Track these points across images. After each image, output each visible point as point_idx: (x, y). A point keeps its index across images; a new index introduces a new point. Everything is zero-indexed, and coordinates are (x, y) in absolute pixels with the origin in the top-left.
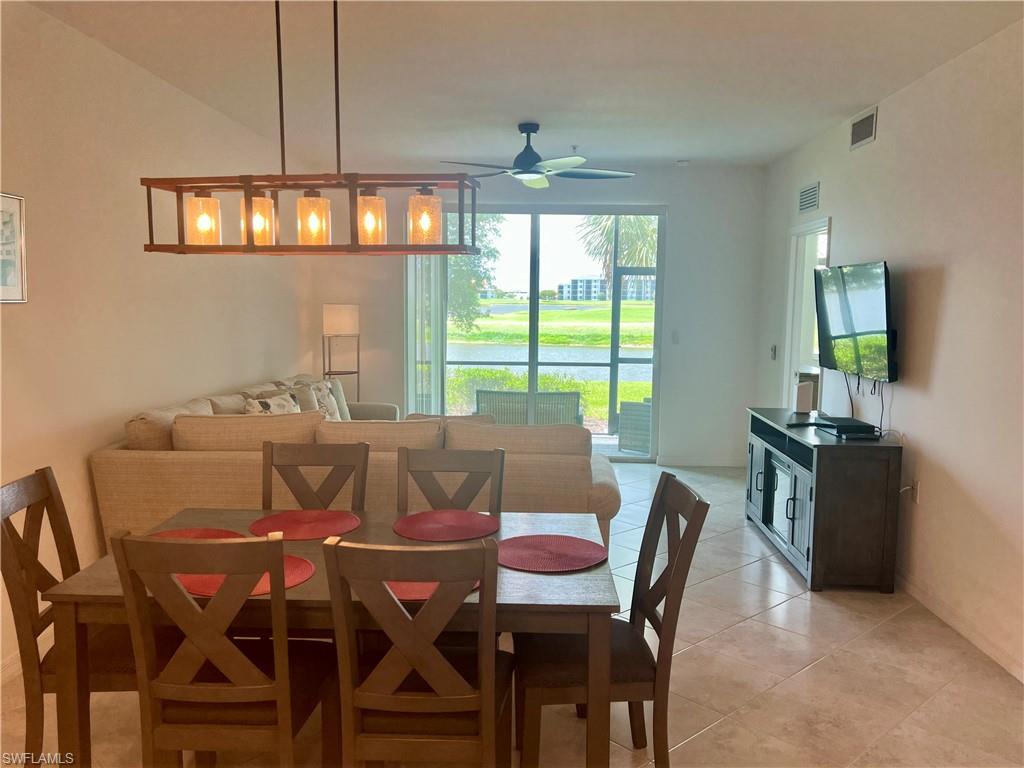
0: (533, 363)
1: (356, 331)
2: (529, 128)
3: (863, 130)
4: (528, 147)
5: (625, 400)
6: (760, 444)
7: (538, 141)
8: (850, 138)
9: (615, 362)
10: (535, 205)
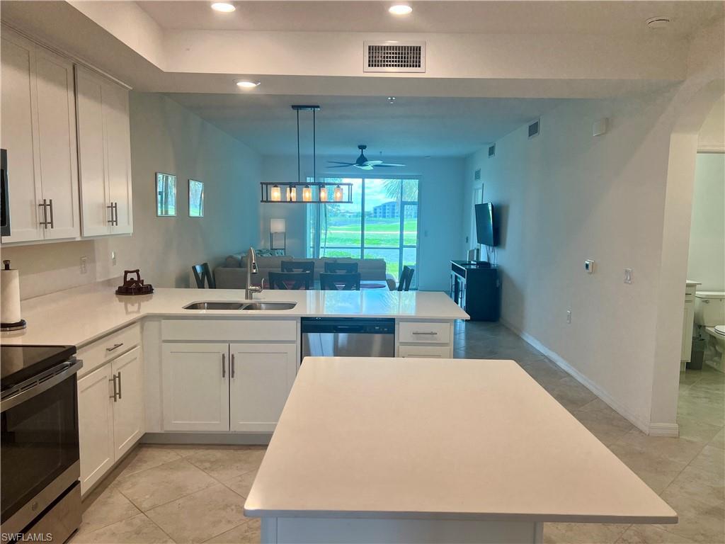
0: (362, 248)
1: (284, 231)
2: (362, 147)
3: (492, 151)
4: (362, 155)
5: (406, 264)
6: (454, 273)
7: (366, 153)
8: (488, 153)
9: (402, 247)
10: (365, 175)
